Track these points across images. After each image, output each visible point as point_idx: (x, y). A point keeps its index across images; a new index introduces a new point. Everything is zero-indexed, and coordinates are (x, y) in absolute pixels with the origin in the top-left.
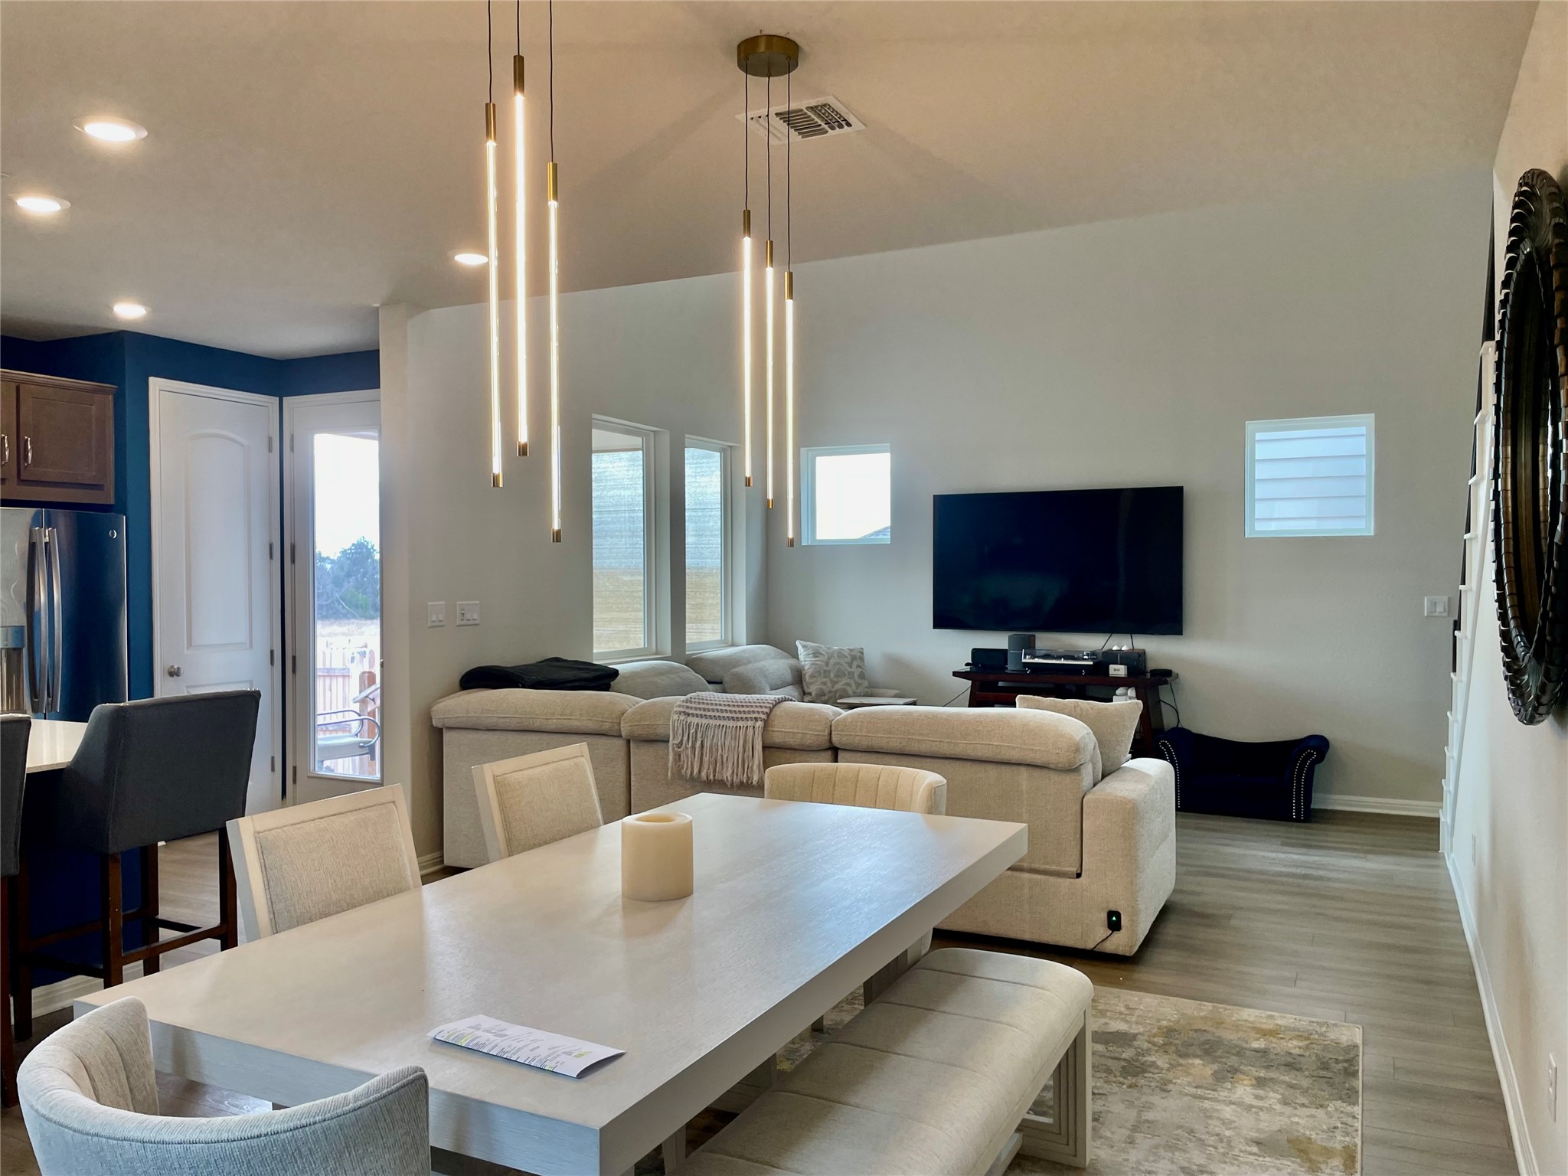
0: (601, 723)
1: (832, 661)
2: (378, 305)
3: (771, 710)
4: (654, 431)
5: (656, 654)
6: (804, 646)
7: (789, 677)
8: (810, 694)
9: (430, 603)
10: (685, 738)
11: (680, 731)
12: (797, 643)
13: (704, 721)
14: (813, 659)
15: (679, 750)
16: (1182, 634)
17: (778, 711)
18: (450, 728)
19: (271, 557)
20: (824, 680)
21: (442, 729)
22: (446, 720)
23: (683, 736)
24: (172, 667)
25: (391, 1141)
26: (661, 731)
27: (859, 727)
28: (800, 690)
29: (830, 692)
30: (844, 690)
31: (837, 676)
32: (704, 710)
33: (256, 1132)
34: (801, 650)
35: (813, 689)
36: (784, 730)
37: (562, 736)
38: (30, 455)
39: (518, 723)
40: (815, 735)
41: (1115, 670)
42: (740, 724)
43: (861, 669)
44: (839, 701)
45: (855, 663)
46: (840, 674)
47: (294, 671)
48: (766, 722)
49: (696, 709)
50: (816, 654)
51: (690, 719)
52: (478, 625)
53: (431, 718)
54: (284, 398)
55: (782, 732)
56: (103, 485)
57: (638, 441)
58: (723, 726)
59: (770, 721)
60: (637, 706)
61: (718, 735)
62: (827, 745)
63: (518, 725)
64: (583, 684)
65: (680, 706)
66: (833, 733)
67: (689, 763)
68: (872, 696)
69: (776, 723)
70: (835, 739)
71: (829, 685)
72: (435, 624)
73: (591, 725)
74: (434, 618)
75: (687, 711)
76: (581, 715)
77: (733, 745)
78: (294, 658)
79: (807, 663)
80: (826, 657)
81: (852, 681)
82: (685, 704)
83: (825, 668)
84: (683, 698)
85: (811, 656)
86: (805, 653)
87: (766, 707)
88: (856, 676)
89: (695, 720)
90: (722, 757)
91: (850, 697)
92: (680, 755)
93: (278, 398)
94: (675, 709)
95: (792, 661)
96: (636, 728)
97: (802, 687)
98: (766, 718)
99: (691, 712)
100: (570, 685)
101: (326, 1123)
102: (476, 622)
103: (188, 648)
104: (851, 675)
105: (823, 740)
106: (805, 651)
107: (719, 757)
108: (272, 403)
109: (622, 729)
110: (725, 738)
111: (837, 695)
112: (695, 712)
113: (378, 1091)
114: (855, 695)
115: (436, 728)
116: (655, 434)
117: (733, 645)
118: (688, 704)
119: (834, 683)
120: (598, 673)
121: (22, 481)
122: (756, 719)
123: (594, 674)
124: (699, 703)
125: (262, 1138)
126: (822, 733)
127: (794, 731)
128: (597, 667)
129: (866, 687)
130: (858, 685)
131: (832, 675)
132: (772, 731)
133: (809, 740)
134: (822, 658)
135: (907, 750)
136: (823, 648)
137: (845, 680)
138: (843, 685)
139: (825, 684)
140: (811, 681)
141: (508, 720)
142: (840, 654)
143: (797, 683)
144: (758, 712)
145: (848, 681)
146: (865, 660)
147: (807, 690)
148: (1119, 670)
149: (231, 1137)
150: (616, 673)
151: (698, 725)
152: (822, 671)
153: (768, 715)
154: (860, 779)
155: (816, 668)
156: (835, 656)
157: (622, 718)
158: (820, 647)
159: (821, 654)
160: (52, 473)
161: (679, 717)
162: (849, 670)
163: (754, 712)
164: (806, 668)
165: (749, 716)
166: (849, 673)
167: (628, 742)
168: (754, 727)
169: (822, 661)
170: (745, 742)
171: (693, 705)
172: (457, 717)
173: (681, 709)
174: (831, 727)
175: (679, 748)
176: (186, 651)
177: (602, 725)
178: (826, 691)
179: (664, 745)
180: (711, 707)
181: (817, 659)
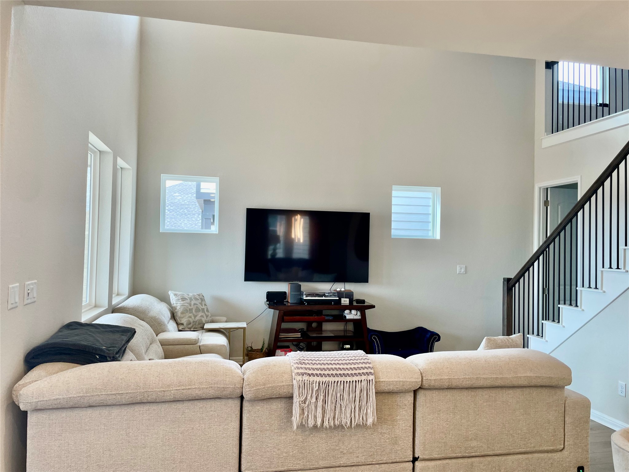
1: (192, 303)
6: (175, 295)
8: (182, 324)
9: (10, 286)
12: (170, 292)
14: (182, 302)
16: (367, 282)
20: (190, 315)
29: (194, 322)
31: (196, 311)
34: (172, 297)
41: (344, 301)
43: (206, 306)
45: (204, 303)
50: (183, 299)
71: (193, 317)
79: (176, 305)
80: (189, 301)
81: (204, 314)
83: (190, 307)
85: (179, 300)
86: (175, 299)
95: (168, 305)
97: (177, 320)
104: (203, 310)
106: (176, 297)
119: (195, 316)
131: (194, 311)
134: (186, 301)
136: (186, 295)
137: (201, 314)
139: (190, 317)
140: (182, 316)
142: (195, 298)
148: (346, 301)
152: (188, 309)
155: (184, 308)
156: (193, 299)
158: (184, 294)
159: (185, 299)
162: (202, 307)
164: (178, 308)
169: (187, 303)
178: (192, 321)
181: (184, 302)
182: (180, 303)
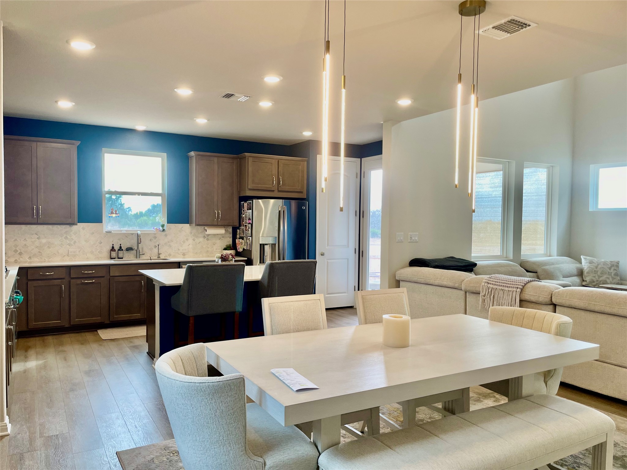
0: (455, 284)
1: (600, 266)
2: (382, 122)
3: (525, 285)
4: (508, 162)
5: (506, 258)
6: (585, 259)
7: (575, 272)
8: (586, 281)
9: (397, 233)
10: (487, 293)
11: (485, 290)
12: (582, 257)
13: (495, 287)
14: (589, 265)
15: (484, 298)
17: (529, 285)
18: (401, 280)
19: (356, 215)
20: (594, 275)
21: (400, 281)
22: (400, 277)
23: (486, 292)
24: (322, 252)
25: (230, 395)
26: (477, 289)
27: (565, 296)
28: (581, 279)
29: (597, 281)
30: (606, 281)
31: (602, 273)
32: (496, 282)
33: (191, 381)
34: (583, 261)
35: (588, 279)
36: (530, 294)
37: (441, 287)
38: (281, 182)
39: (424, 281)
40: (544, 298)
42: (510, 289)
43: (616, 271)
44: (600, 285)
45: (613, 268)
46: (603, 273)
47: (362, 256)
48: (522, 290)
49: (492, 281)
50: (591, 262)
51: (489, 285)
52: (403, 242)
53: (395, 276)
54: (362, 159)
55: (529, 295)
56: (302, 192)
57: (501, 166)
58: (503, 289)
59: (524, 289)
60: (470, 278)
61: (500, 293)
62: (550, 302)
63: (424, 282)
64: (458, 268)
65: (486, 279)
66: (553, 297)
67: (488, 304)
68: (621, 284)
69: (527, 290)
70: (554, 300)
71: (597, 277)
72: (399, 241)
73: (450, 284)
74: (399, 239)
75: (488, 282)
76: (447, 279)
77: (507, 298)
78: (362, 251)
79: (585, 266)
80: (596, 264)
81: (610, 276)
82: (488, 279)
83: (595, 269)
84: (489, 276)
85: (588, 263)
86: (585, 262)
87: (523, 283)
88: (613, 274)
89: (491, 286)
90: (502, 303)
91: (608, 284)
92: (484, 300)
93: (360, 159)
94: (484, 281)
95: (578, 265)
96: (467, 287)
97: (582, 278)
98: (522, 288)
99: (490, 282)
100: (452, 268)
101: (209, 383)
102: (417, 241)
103: (327, 246)
104: (610, 274)
105: (547, 300)
107: (501, 303)
108: (358, 161)
109: (462, 287)
110: (503, 295)
111: (601, 283)
112: (492, 282)
113: (226, 378)
114: (611, 283)
115: (397, 280)
116: (509, 163)
117: (550, 256)
118: (490, 279)
119: (599, 277)
120: (467, 264)
121: (279, 191)
122: (517, 288)
123: (464, 264)
124: (494, 279)
125: (192, 383)
126: (547, 297)
127: (535, 294)
128: (468, 261)
129: (618, 280)
130: (613, 278)
131: (599, 273)
132: (525, 294)
133: (541, 299)
134: (594, 264)
135: (589, 308)
136: (595, 260)
137: (606, 276)
138: (605, 278)
139: (594, 277)
140: (587, 275)
141: (421, 279)
142: (605, 263)
143: (580, 276)
144: (519, 285)
145: (608, 276)
146: (620, 267)
147: (584, 279)
149: (185, 381)
150: (475, 265)
151: (492, 288)
152: (594, 271)
153: (523, 287)
154: (536, 317)
155: (590, 269)
156: (602, 264)
157: (463, 282)
158: (594, 260)
159: (593, 262)
160: (287, 188)
161: (485, 284)
162: (609, 271)
163: (517, 285)
164: (585, 269)
165: (514, 286)
166: (609, 272)
167: (466, 292)
168: (516, 291)
169: (593, 266)
170: (512, 297)
171: (492, 280)
172: (404, 277)
173: (486, 281)
174: (552, 294)
175: (484, 297)
176: (326, 247)
177: (455, 285)
178: (595, 280)
179: (478, 295)
180: (499, 281)
181: (591, 265)
182: (587, 265)
